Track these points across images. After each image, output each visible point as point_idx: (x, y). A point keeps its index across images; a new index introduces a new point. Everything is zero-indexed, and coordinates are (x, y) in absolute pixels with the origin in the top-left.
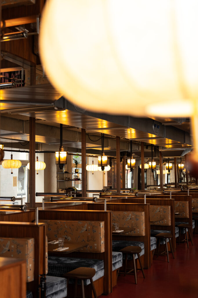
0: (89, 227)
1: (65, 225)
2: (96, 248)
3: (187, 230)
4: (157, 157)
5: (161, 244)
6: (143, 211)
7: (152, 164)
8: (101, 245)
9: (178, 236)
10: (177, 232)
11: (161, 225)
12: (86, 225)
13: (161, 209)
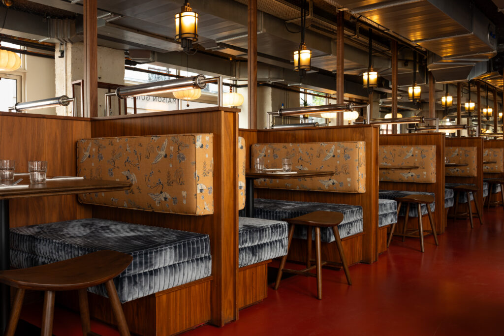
0: (172, 148)
1: (128, 145)
2: (184, 202)
3: (472, 198)
4: (425, 83)
5: (412, 215)
6: (363, 140)
7: (414, 90)
8: (196, 195)
9: (452, 205)
10: (449, 197)
11: (415, 182)
12: (165, 143)
13: (417, 152)
